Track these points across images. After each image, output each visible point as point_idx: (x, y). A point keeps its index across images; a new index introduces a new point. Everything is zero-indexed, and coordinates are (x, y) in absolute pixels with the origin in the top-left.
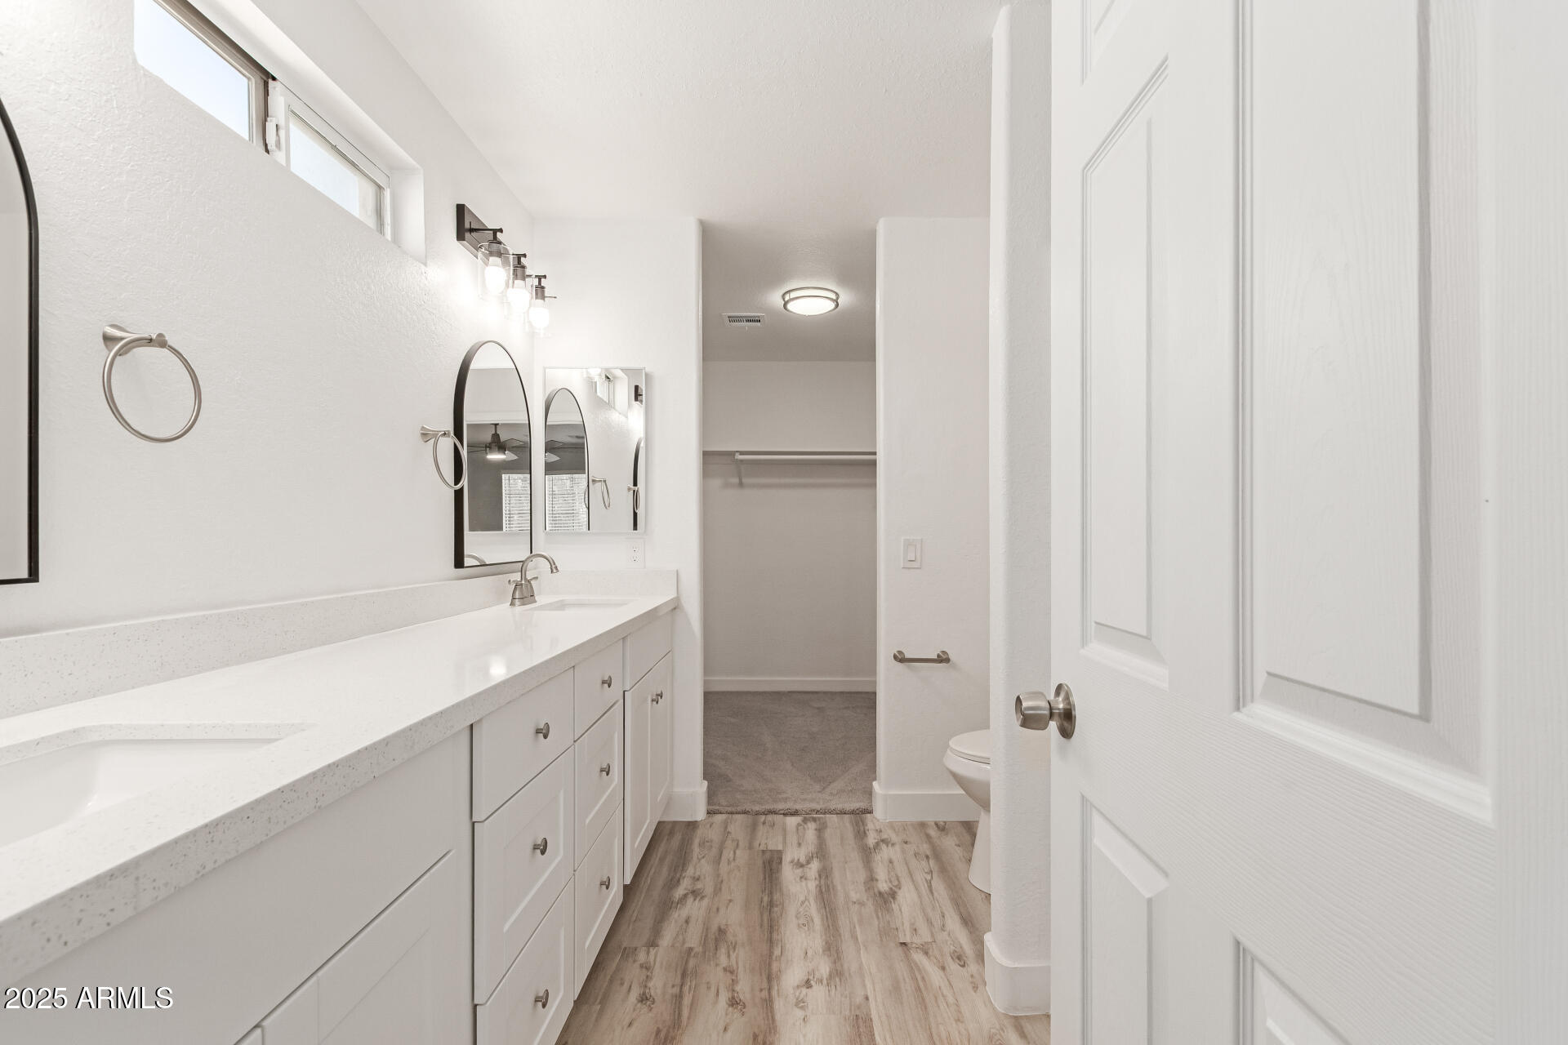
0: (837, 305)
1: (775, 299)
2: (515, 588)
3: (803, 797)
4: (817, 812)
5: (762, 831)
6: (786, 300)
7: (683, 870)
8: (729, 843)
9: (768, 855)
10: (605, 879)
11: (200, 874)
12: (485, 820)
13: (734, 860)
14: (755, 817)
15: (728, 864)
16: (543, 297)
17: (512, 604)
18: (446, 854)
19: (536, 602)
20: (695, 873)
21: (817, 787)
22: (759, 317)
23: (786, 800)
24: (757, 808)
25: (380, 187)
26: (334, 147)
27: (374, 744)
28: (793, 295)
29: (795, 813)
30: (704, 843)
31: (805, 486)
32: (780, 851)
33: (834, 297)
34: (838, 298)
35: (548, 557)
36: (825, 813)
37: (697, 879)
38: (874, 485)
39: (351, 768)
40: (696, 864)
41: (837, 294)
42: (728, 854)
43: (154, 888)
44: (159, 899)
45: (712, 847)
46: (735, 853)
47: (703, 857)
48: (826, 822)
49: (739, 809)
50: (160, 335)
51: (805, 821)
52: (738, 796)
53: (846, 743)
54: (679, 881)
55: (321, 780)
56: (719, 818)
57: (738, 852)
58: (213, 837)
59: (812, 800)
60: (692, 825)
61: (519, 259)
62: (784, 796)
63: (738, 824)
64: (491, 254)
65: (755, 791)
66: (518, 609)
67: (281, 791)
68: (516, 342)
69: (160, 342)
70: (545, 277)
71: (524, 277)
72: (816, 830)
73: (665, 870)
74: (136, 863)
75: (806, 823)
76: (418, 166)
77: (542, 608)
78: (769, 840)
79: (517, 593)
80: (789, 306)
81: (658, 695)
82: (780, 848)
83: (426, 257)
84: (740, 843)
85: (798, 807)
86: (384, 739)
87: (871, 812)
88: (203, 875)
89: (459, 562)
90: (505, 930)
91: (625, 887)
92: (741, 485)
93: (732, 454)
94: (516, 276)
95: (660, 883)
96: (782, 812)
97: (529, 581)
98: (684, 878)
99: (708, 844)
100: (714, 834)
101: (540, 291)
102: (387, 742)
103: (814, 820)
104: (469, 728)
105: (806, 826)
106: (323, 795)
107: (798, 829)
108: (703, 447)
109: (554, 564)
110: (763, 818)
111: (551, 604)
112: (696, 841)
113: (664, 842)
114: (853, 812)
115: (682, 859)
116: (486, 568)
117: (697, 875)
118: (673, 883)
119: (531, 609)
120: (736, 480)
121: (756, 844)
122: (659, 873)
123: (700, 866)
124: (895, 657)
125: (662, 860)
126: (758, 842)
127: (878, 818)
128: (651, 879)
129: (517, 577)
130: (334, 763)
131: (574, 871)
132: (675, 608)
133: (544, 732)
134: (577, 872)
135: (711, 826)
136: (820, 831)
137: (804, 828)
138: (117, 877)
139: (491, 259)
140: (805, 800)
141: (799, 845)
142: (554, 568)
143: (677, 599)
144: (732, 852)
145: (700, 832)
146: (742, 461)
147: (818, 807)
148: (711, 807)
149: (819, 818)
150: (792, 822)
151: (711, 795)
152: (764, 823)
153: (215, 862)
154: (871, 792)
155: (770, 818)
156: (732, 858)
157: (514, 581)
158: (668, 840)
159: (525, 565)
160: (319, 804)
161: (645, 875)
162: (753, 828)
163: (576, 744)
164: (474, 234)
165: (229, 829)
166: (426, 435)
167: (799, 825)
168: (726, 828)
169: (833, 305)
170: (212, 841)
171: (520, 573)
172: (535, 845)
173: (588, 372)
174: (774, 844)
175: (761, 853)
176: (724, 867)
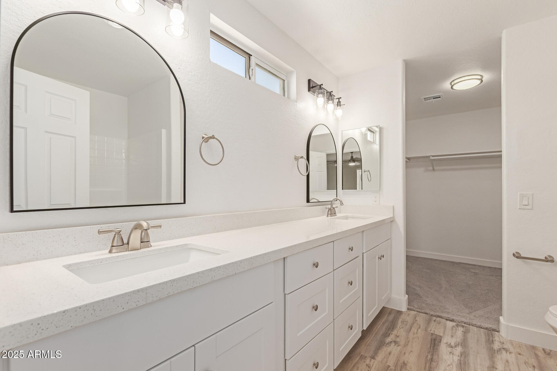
0: (482, 81)
1: (447, 85)
2: (329, 210)
3: (457, 313)
4: (465, 323)
5: (433, 324)
6: (452, 84)
7: (392, 331)
8: (415, 325)
9: (434, 337)
10: (350, 326)
11: (168, 295)
12: (289, 294)
13: (417, 333)
14: (430, 318)
15: (413, 334)
16: (340, 105)
17: (327, 216)
18: (272, 303)
19: (336, 216)
20: (397, 334)
21: (467, 311)
22: (439, 95)
23: (448, 313)
24: (432, 313)
25: (284, 80)
26: (269, 72)
27: (236, 262)
28: (455, 82)
29: (452, 320)
30: (404, 321)
31: (465, 169)
32: (441, 336)
33: (479, 77)
34: (482, 78)
35: (340, 199)
36: (469, 325)
37: (398, 337)
38: (501, 167)
39: (226, 269)
40: (398, 330)
41: (481, 76)
42: (414, 330)
43: (152, 297)
44: (154, 300)
45: (407, 324)
46: (417, 330)
47: (402, 328)
48: (469, 329)
49: (423, 311)
50: (213, 136)
51: (457, 325)
52: (424, 305)
53: (488, 293)
54: (389, 335)
55: (214, 272)
56: (413, 313)
57: (419, 330)
58: (173, 284)
59: (463, 317)
60: (400, 313)
61: (330, 93)
62: (447, 311)
63: (421, 319)
64: (319, 94)
65: (433, 305)
66: (329, 218)
67: (198, 273)
68: (331, 122)
69: (213, 137)
70: (341, 98)
71: (332, 100)
72: (463, 331)
73: (384, 328)
74: (146, 288)
75: (457, 327)
76: (294, 70)
77: (338, 218)
78: (436, 329)
79: (329, 212)
80: (454, 87)
81: (382, 256)
82: (441, 335)
83: (297, 99)
84: (421, 327)
85: (454, 318)
86: (240, 261)
87: (498, 332)
88: (169, 296)
89: (308, 201)
90: (298, 336)
91: (363, 331)
92: (434, 170)
93: (429, 157)
94: (328, 99)
95: (381, 333)
96: (445, 318)
97: (334, 208)
98: (392, 334)
99: (406, 323)
100: (409, 319)
101: (339, 104)
102: (241, 261)
103: (463, 326)
104: (283, 259)
105: (457, 328)
106: (214, 277)
107: (452, 329)
108: (406, 154)
109: (342, 202)
110: (435, 318)
111: (342, 217)
112: (400, 320)
113: (386, 316)
114: (486, 329)
115: (392, 326)
116: (319, 203)
117: (398, 335)
118: (386, 335)
119: (334, 218)
120: (431, 168)
121: (429, 329)
122: (381, 328)
123: (400, 331)
124: (514, 255)
125: (384, 323)
126: (430, 329)
127: (503, 336)
128: (378, 330)
129: (329, 206)
130: (219, 267)
131: (334, 319)
132: (392, 221)
133: (316, 265)
134: (335, 320)
135: (408, 315)
136: (465, 333)
137: (456, 329)
138: (140, 292)
139: (319, 95)
140: (459, 315)
141: (452, 336)
142: (342, 204)
143: (393, 217)
144: (416, 330)
145: (403, 316)
146: (434, 160)
147: (466, 321)
148: (409, 307)
149: (466, 327)
150: (450, 324)
151: (410, 302)
152: (435, 321)
153: (173, 292)
154: (499, 320)
155: (438, 319)
156: (415, 333)
157: (328, 208)
158: (388, 316)
159: (332, 202)
160: (213, 279)
161: (376, 327)
162: (429, 322)
163: (335, 271)
164: (314, 88)
165: (178, 283)
166: (297, 159)
167: (453, 326)
168: (415, 318)
169: (479, 82)
170: (173, 286)
171: (330, 205)
172: (313, 307)
173: (361, 131)
174: (439, 332)
175: (430, 334)
176: (411, 335)
